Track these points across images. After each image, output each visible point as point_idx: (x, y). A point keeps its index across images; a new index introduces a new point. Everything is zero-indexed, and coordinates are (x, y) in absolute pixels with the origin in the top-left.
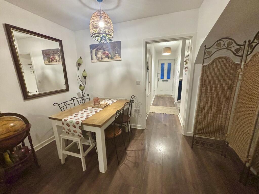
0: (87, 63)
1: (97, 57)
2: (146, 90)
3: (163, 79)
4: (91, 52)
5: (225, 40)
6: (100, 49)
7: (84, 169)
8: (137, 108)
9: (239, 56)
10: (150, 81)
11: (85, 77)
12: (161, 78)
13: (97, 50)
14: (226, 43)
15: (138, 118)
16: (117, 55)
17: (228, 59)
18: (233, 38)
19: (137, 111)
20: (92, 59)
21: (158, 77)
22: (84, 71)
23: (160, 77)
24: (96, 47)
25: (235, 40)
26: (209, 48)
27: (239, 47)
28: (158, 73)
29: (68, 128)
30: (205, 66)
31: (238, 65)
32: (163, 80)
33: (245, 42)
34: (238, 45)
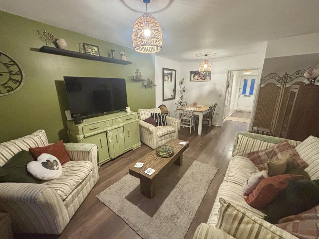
0: (187, 82)
1: (194, 79)
2: (225, 100)
3: (245, 94)
4: (191, 76)
5: (273, 74)
6: (197, 74)
7: (190, 133)
8: (218, 111)
9: (280, 83)
10: (229, 95)
11: (184, 91)
12: (243, 94)
13: (195, 74)
14: (274, 76)
15: (217, 118)
16: (208, 78)
17: (274, 84)
18: (277, 74)
19: (218, 114)
20: (190, 80)
21: (240, 93)
22: (184, 87)
23: (241, 92)
24: (194, 73)
25: (278, 75)
26: (264, 78)
27: (280, 78)
28: (240, 89)
29: (186, 113)
30: (262, 87)
31: (279, 87)
32: (244, 96)
33: (283, 76)
34: (280, 77)
